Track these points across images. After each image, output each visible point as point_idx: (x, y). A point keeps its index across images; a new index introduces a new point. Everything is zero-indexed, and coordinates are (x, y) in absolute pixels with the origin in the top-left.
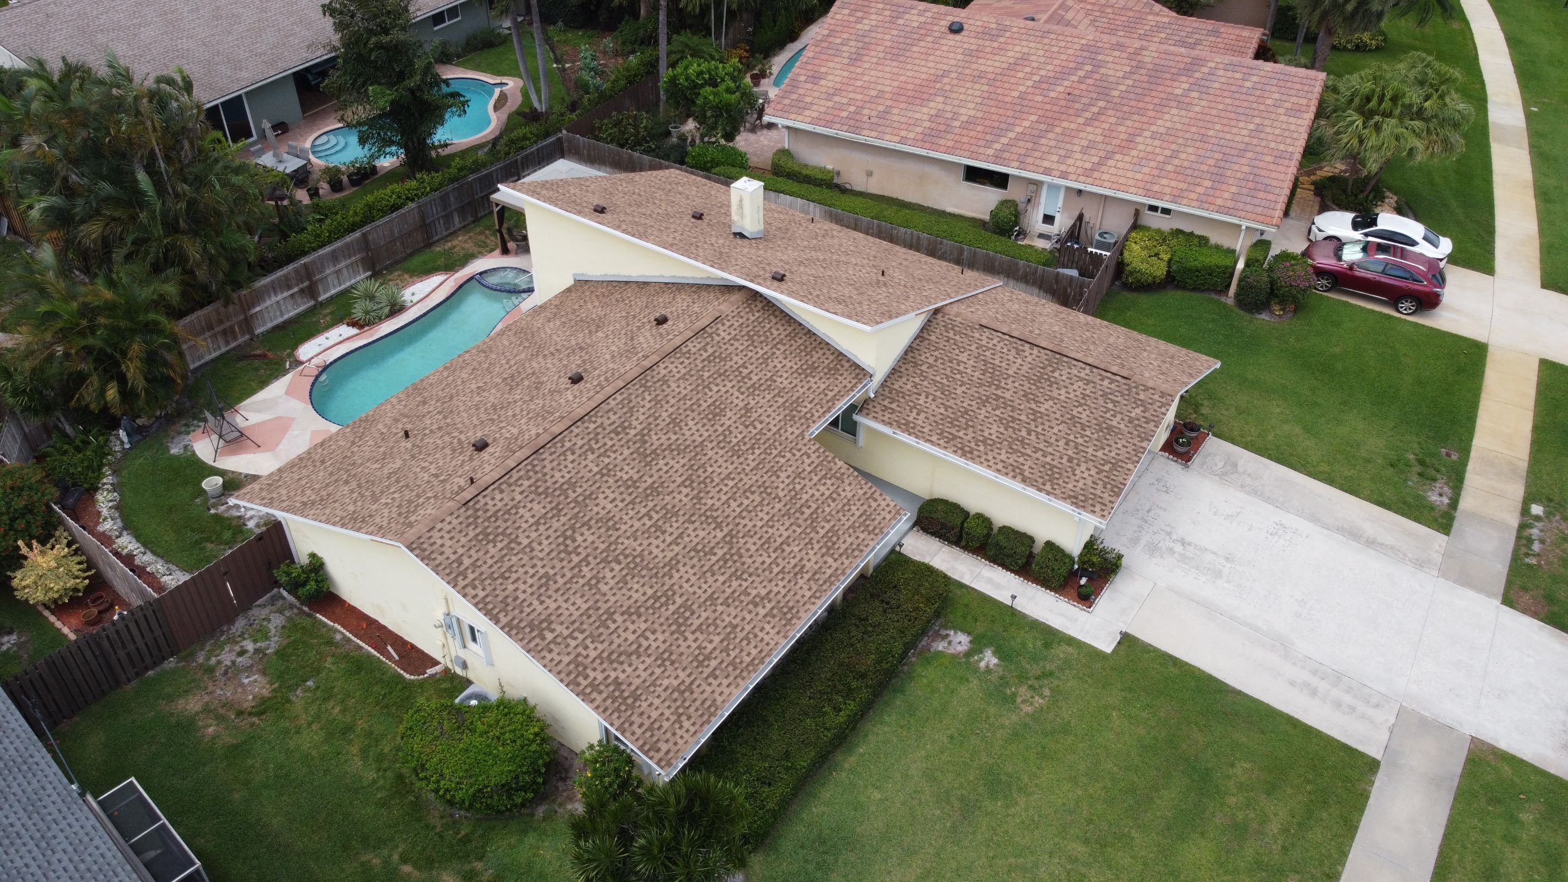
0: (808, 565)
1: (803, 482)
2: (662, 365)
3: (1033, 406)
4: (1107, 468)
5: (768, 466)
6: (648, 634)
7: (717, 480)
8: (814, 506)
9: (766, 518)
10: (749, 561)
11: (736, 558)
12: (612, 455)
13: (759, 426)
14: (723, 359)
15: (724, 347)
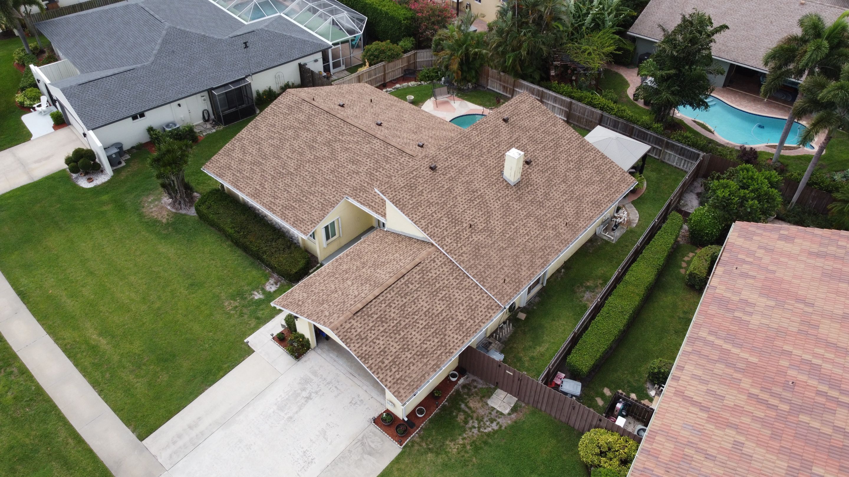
0: (278, 201)
1: (319, 196)
2: (378, 141)
3: (352, 278)
5: (327, 183)
6: (251, 155)
7: (318, 166)
8: (307, 201)
9: (300, 185)
10: (280, 181)
11: (281, 176)
12: (328, 133)
13: (348, 178)
14: (386, 161)
15: (394, 161)
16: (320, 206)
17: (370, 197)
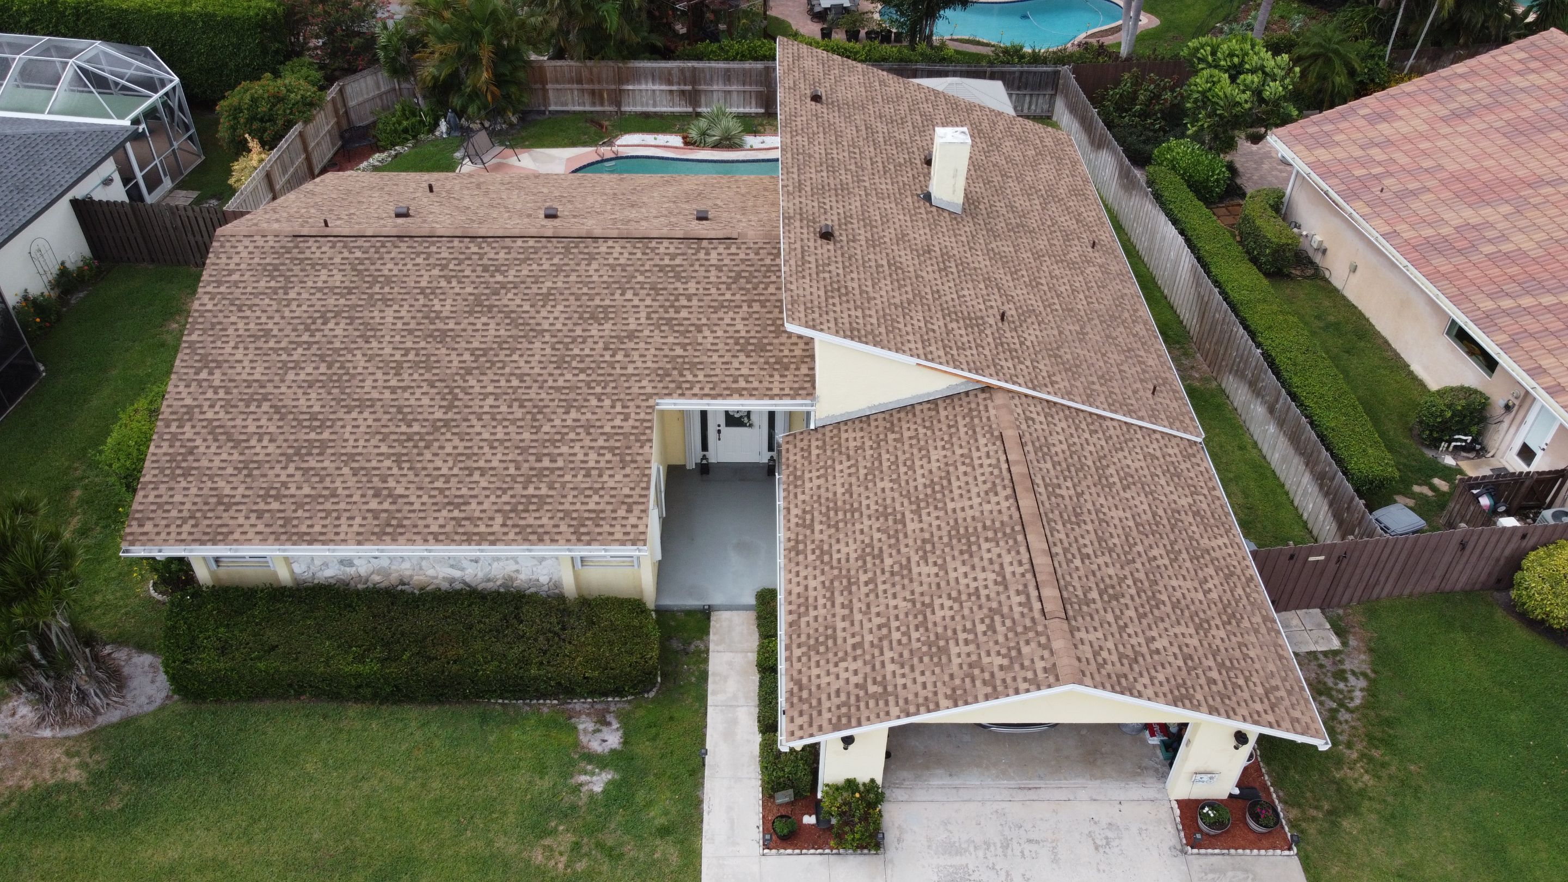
0: (474, 505)
1: (583, 436)
2: (610, 243)
3: (915, 558)
4: (872, 689)
5: (572, 396)
6: (267, 438)
7: (507, 370)
8: (560, 463)
9: (500, 436)
10: (428, 456)
11: (422, 444)
12: (454, 283)
13: (619, 357)
14: (678, 277)
15: (697, 267)
16: (609, 456)
17: (718, 371)
